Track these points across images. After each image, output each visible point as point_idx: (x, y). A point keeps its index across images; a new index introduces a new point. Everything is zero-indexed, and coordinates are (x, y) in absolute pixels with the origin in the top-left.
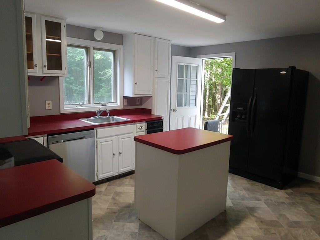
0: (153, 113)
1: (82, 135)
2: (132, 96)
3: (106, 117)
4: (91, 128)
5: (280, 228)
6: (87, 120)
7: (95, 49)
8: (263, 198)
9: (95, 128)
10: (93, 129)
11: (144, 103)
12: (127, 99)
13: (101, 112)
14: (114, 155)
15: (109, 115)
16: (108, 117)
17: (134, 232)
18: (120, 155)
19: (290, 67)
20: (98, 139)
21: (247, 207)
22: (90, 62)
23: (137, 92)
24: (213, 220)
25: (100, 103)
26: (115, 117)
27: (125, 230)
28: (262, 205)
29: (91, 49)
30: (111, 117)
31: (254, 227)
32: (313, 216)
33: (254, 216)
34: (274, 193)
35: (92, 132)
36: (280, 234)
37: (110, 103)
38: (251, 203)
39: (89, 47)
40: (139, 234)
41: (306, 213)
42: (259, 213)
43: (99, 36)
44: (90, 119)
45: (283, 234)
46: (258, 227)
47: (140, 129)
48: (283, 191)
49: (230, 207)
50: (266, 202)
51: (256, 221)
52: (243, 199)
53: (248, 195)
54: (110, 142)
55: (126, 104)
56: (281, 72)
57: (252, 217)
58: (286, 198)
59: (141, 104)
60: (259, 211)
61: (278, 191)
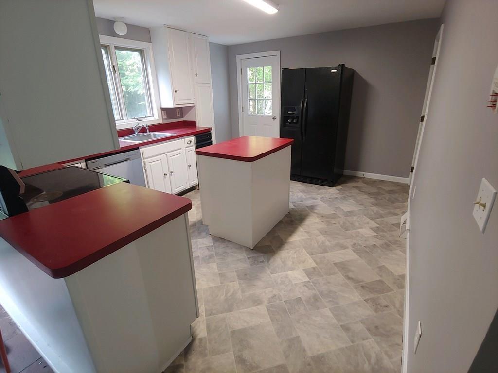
0: (197, 125)
1: (127, 157)
2: (173, 107)
3: (146, 134)
4: (136, 148)
5: (338, 219)
6: (125, 139)
7: (117, 48)
8: (319, 196)
9: (140, 147)
10: (138, 148)
11: (185, 115)
12: (165, 111)
13: (139, 129)
14: (166, 175)
15: (149, 132)
16: (147, 134)
17: (209, 246)
18: (171, 175)
19: (340, 65)
20: (146, 159)
21: (307, 207)
22: (114, 66)
23: (178, 102)
24: (281, 222)
25: (134, 118)
26: (157, 133)
27: (200, 246)
28: (319, 202)
29: (112, 48)
30: (152, 134)
31: (317, 221)
32: (362, 205)
33: (315, 213)
34: (327, 191)
35: (138, 152)
36: (339, 224)
37: (146, 117)
38: (309, 202)
39: (109, 46)
40: (215, 247)
41: (356, 203)
42: (319, 210)
43: (121, 30)
44: (127, 137)
45: (342, 223)
46: (320, 221)
47: (189, 144)
48: (334, 188)
49: (292, 209)
50: (322, 199)
51: (318, 217)
52: (302, 201)
53: (305, 196)
54: (159, 161)
55: (165, 117)
56: (332, 71)
57: (313, 214)
58: (338, 193)
59: (182, 116)
60: (318, 209)
61: (329, 189)
